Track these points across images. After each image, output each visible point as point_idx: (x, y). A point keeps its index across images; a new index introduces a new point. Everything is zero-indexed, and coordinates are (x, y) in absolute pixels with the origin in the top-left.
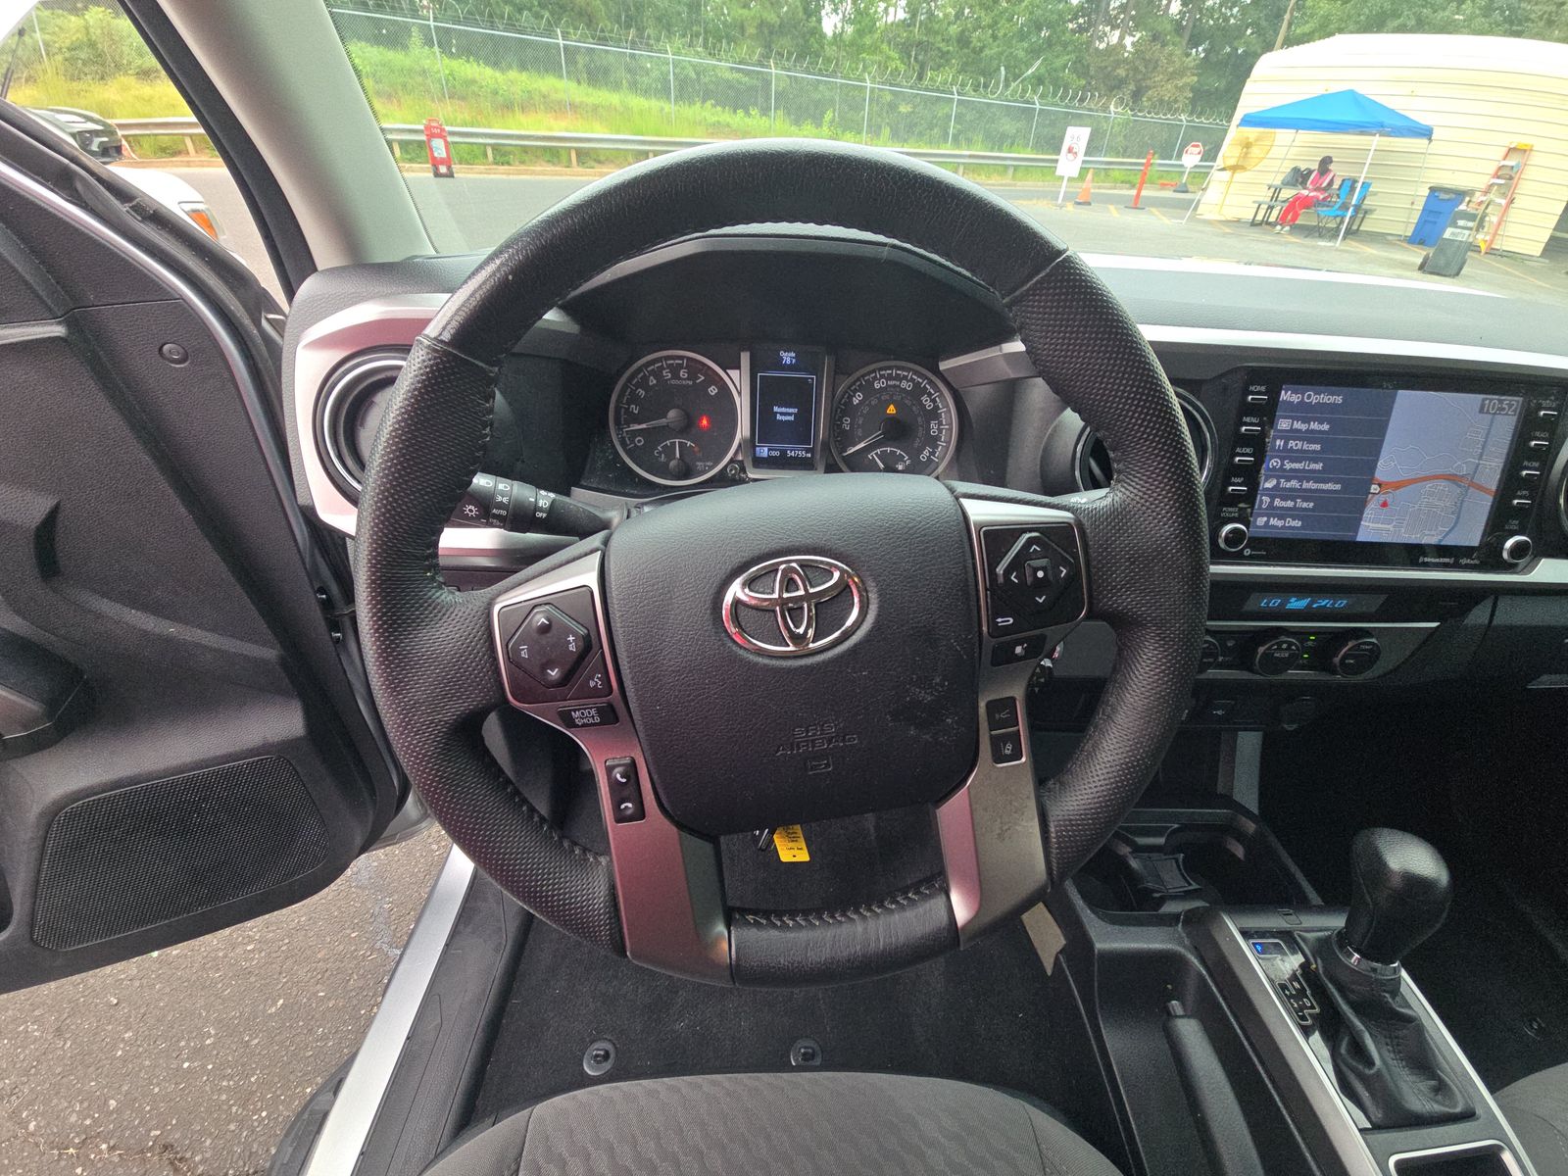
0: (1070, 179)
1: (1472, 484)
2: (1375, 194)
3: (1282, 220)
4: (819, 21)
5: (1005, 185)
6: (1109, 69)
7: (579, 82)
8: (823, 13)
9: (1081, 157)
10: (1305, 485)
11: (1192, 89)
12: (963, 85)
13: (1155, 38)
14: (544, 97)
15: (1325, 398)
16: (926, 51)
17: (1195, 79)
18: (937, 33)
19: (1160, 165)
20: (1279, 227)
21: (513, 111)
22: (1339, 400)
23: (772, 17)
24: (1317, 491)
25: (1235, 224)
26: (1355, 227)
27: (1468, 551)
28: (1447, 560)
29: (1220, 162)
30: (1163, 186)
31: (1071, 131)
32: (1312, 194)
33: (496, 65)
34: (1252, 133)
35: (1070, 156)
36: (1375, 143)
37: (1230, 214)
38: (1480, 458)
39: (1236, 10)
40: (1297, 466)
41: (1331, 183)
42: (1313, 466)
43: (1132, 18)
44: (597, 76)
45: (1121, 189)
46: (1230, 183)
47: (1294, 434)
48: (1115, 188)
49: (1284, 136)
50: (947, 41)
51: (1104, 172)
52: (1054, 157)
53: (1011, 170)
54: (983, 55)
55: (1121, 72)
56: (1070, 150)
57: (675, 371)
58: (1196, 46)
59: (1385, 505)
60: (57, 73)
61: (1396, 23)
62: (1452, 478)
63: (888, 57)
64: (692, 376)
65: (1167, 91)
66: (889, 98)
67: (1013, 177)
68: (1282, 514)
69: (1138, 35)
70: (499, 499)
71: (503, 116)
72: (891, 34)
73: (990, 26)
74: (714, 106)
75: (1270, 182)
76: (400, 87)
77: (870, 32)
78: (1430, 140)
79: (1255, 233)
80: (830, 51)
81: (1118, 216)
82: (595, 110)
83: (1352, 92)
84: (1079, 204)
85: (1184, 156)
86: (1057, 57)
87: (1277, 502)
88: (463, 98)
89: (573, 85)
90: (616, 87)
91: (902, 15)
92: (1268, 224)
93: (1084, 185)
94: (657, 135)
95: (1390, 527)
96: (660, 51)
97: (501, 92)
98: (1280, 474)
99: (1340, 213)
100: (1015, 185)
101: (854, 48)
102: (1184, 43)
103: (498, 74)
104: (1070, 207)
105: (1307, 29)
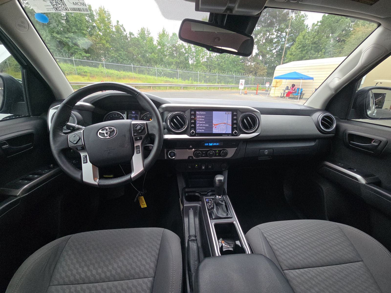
0: (242, 89)
1: (227, 124)
2: (304, 91)
3: (287, 96)
4: (189, 61)
5: (229, 91)
6: (249, 69)
7: (136, 73)
8: (189, 60)
9: (244, 85)
10: (203, 125)
11: (267, 72)
12: (219, 72)
13: (258, 63)
14: (128, 76)
15: (203, 113)
16: (211, 66)
17: (267, 70)
18: (213, 63)
19: (261, 86)
20: (286, 98)
21: (121, 79)
22: (205, 113)
23: (178, 61)
24: (205, 126)
25: (278, 97)
26: (302, 97)
27: (229, 134)
28: (226, 135)
29: (272, 85)
30: (263, 90)
31: (241, 80)
32: (291, 91)
33: (119, 70)
34: (278, 80)
35: (241, 85)
36: (301, 81)
37: (276, 95)
38: (228, 120)
39: (273, 58)
40: (201, 122)
41: (295, 89)
42: (204, 122)
43: (252, 60)
44: (141, 72)
45: (254, 91)
46: (275, 89)
47: (199, 118)
48: (252, 91)
49: (284, 81)
50: (216, 64)
51: (250, 88)
52: (238, 85)
53: (230, 88)
54: (223, 67)
55: (252, 70)
56: (241, 84)
57: (115, 115)
58: (266, 65)
59: (216, 127)
60: (12, 70)
61: (305, 58)
62: (224, 123)
63: (203, 68)
64: (118, 115)
65: (262, 73)
66: (204, 75)
67: (231, 89)
68: (201, 129)
69: (254, 63)
70: (76, 127)
71: (119, 80)
72: (203, 64)
73: (224, 62)
74: (166, 77)
75: (283, 89)
76: (96, 75)
77: (199, 63)
78: (313, 80)
79: (281, 99)
80: (191, 67)
81: (253, 96)
82: (139, 79)
83: (295, 72)
84: (245, 94)
85: (266, 84)
86: (238, 67)
87: (200, 128)
88: (110, 77)
89: (135, 74)
90: (145, 74)
91: (205, 60)
92: (284, 97)
93: (245, 90)
94: (153, 83)
95: (217, 131)
96: (154, 67)
97: (119, 75)
98: (199, 123)
99: (298, 94)
100: (231, 91)
101: (196, 66)
102: (264, 64)
103: (118, 72)
104: (243, 95)
105: (287, 61)
